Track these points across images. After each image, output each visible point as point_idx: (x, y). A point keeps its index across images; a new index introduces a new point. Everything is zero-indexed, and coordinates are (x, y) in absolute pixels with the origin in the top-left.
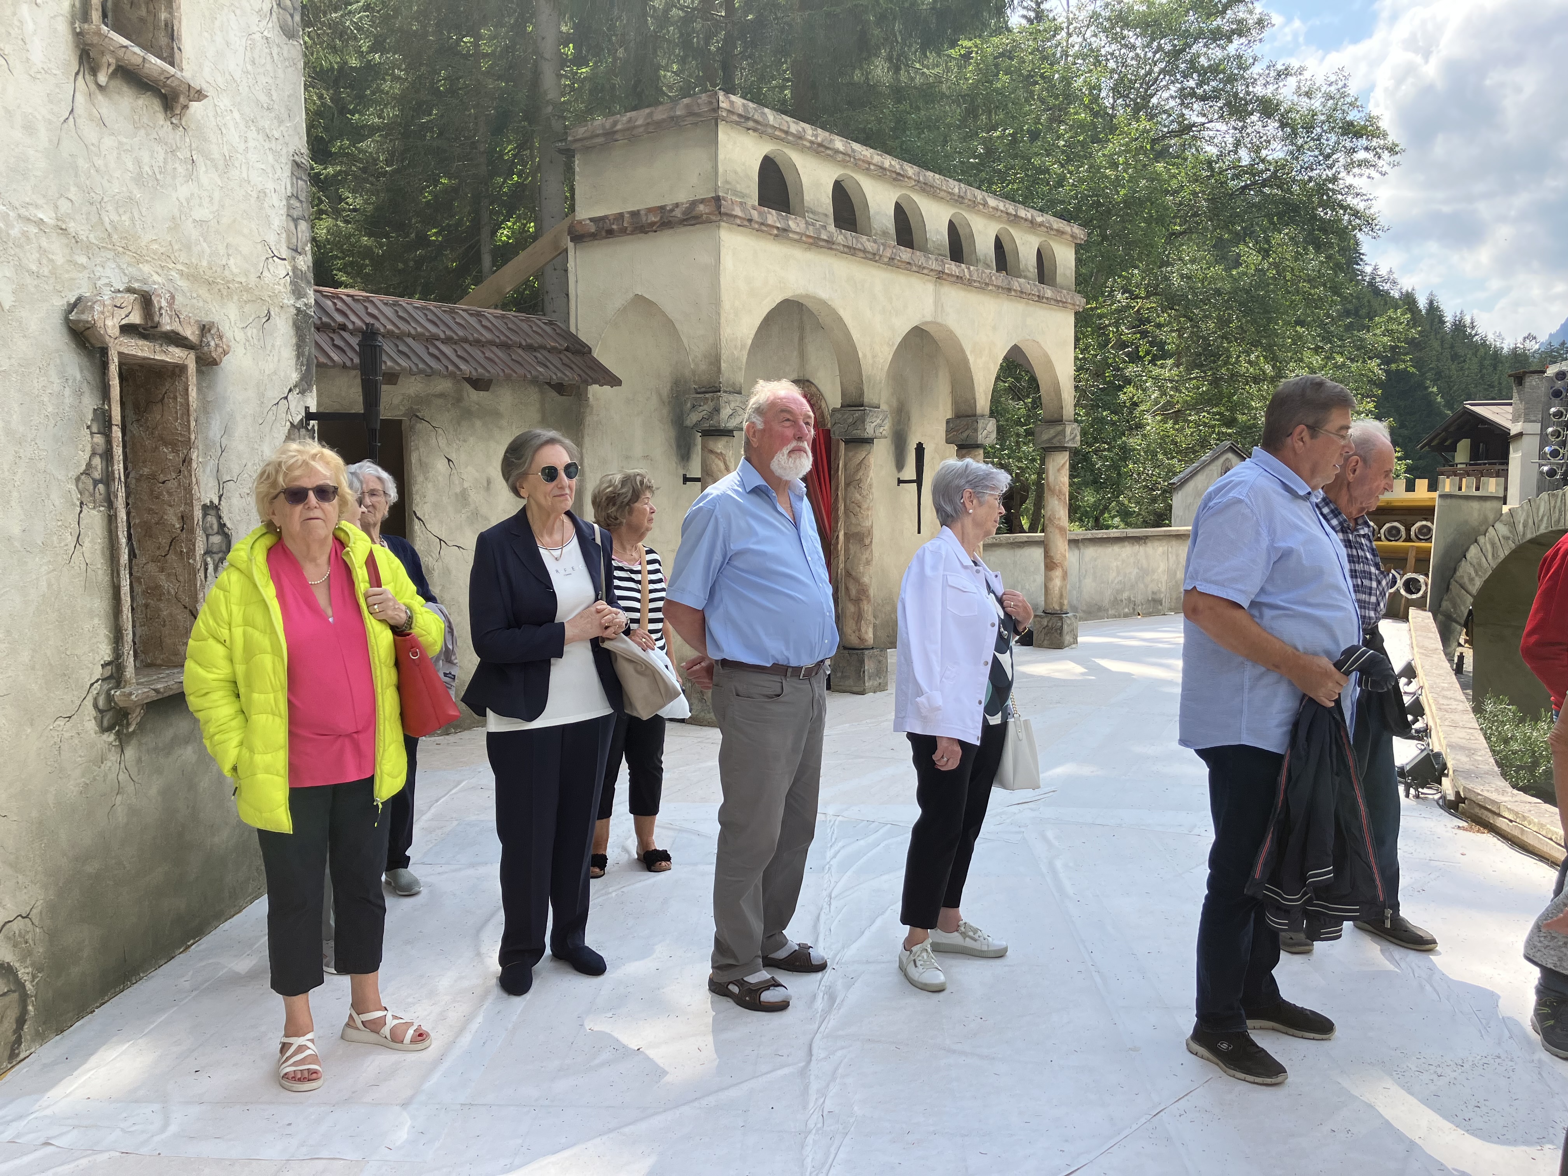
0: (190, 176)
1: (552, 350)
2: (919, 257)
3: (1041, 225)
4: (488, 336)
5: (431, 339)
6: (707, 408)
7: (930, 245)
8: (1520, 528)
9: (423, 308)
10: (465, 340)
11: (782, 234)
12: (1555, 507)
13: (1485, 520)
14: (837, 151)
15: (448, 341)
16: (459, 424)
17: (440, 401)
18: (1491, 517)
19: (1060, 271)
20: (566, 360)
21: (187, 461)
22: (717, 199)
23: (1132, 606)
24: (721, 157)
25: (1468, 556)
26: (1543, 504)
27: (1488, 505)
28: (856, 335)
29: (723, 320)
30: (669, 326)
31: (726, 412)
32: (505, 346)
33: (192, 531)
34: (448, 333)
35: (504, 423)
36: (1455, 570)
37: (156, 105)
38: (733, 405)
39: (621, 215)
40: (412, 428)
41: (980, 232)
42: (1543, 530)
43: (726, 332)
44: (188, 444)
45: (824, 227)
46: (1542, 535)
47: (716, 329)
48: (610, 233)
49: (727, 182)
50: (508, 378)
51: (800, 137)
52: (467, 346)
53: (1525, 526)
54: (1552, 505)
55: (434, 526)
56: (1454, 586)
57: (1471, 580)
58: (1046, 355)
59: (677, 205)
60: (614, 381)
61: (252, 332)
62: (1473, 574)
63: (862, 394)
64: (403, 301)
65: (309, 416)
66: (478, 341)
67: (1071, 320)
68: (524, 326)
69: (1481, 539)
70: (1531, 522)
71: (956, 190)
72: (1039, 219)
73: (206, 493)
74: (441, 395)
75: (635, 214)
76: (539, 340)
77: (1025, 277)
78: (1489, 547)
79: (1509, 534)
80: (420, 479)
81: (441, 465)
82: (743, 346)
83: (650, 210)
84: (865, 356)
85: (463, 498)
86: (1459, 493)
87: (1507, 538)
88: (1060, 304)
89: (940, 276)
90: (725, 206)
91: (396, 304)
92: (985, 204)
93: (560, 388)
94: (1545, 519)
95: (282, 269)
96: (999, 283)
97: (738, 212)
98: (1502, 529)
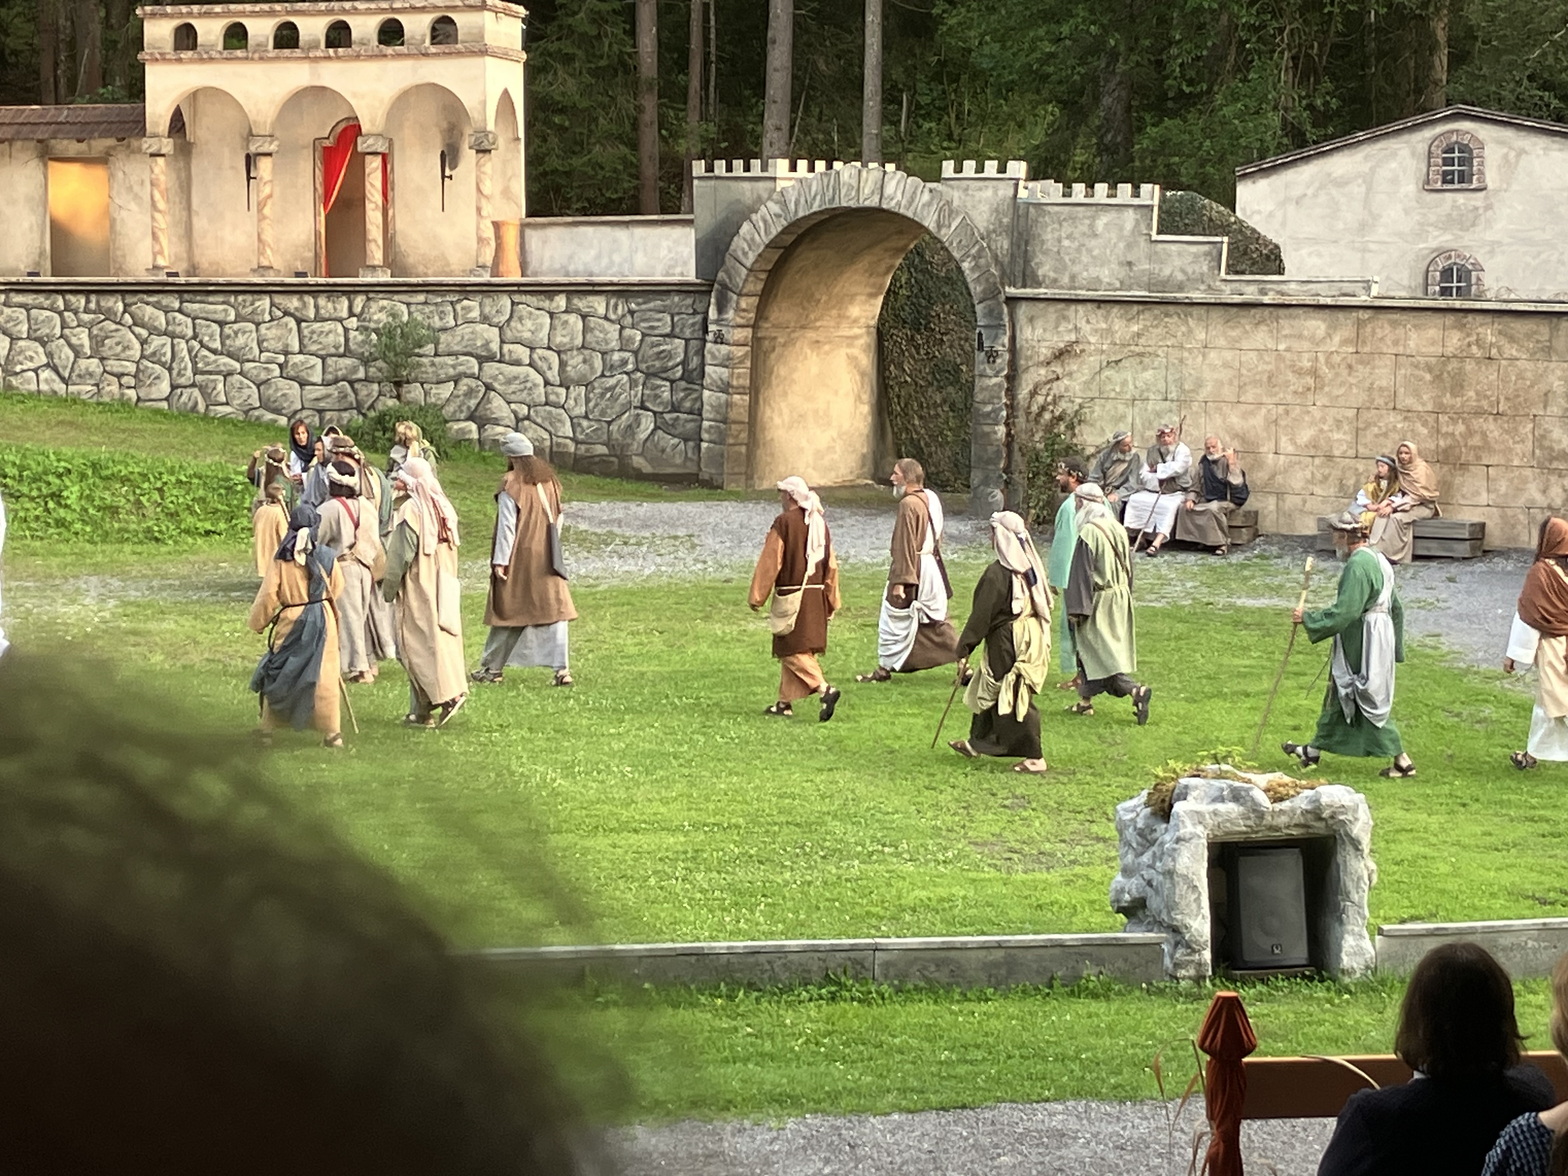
7: (302, 43)
8: (792, 207)
12: (829, 182)
13: (756, 199)
16: (129, 156)
18: (763, 196)
24: (146, 34)
25: (742, 231)
27: (761, 185)
29: (148, 105)
36: (729, 244)
41: (358, 26)
42: (816, 208)
43: (150, 110)
46: (814, 213)
49: (149, 44)
53: (797, 203)
55: (117, 201)
56: (728, 256)
57: (745, 254)
62: (747, 249)
69: (754, 217)
70: (802, 200)
71: (323, 8)
78: (761, 224)
79: (780, 212)
81: (121, 175)
85: (130, 189)
86: (728, 175)
87: (778, 216)
94: (818, 198)
98: (774, 208)
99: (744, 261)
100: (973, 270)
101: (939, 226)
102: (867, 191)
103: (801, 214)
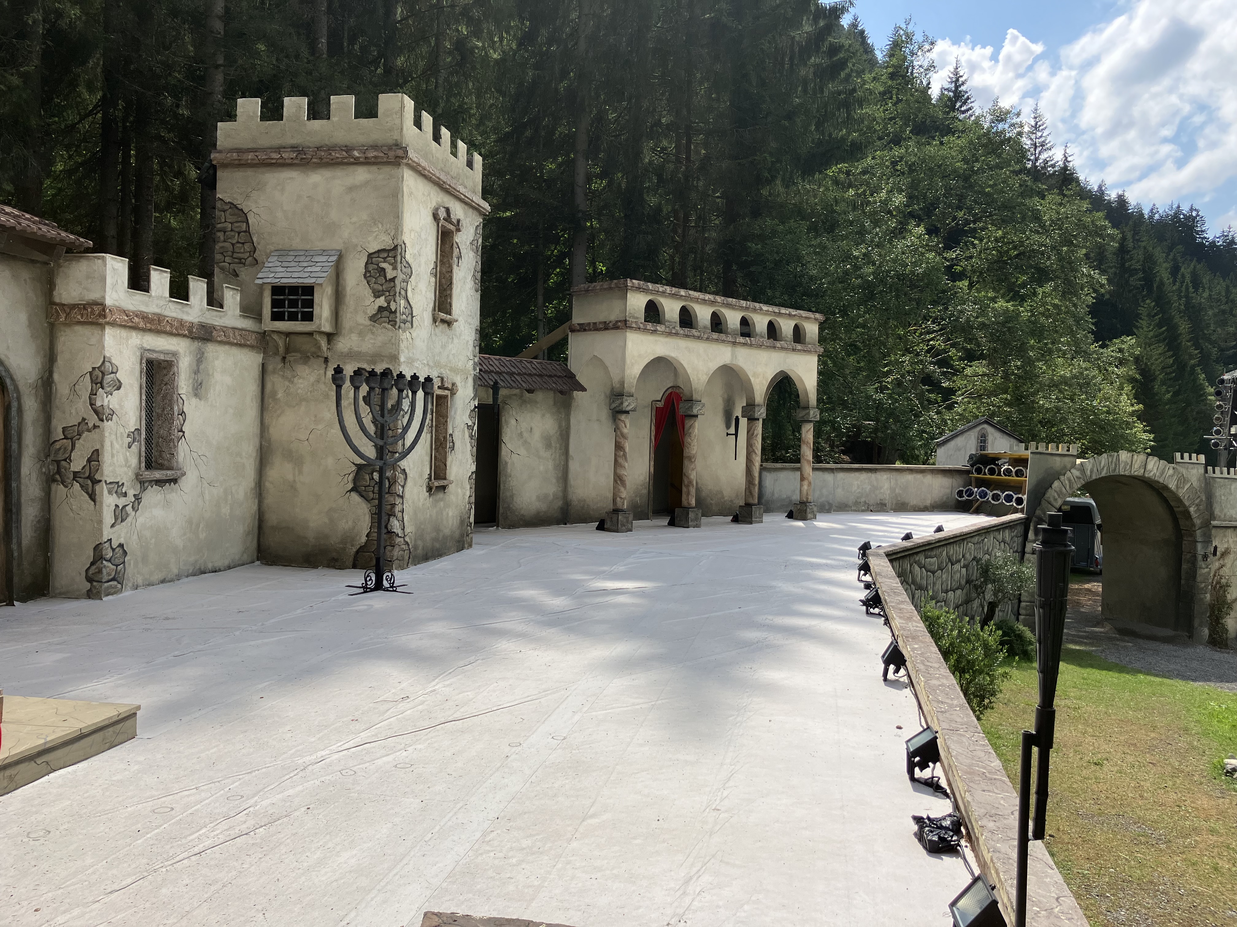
0: (452, 342)
1: (559, 377)
2: (723, 336)
3: (795, 315)
4: (534, 372)
5: (511, 374)
6: (618, 402)
7: (729, 330)
8: (1088, 473)
9: (510, 360)
10: (525, 374)
11: (655, 332)
12: (1112, 462)
13: (1065, 467)
14: (682, 296)
15: (519, 374)
16: (521, 406)
17: (515, 397)
18: (1069, 466)
19: (808, 336)
20: (565, 381)
21: (446, 421)
22: (626, 321)
23: (866, 506)
24: (628, 303)
25: (1053, 486)
26: (1103, 460)
27: (1067, 459)
28: (689, 371)
29: (626, 368)
30: (606, 368)
31: (625, 404)
32: (540, 376)
33: (446, 441)
34: (519, 371)
35: (538, 405)
36: (1044, 494)
37: (446, 325)
38: (629, 401)
39: (589, 324)
40: (503, 407)
41: (758, 322)
42: (1103, 474)
43: (628, 372)
44: (447, 417)
45: (674, 328)
46: (1102, 477)
47: (623, 370)
48: (585, 330)
49: (630, 313)
50: (541, 389)
51: (664, 292)
52: (526, 376)
53: (1091, 471)
54: (1110, 460)
55: (509, 445)
56: (1043, 502)
57: (1055, 500)
58: (799, 376)
59: (611, 322)
60: (584, 389)
61: (463, 383)
62: (1057, 496)
63: (692, 396)
64: (502, 358)
65: (475, 407)
66: (530, 374)
67: (816, 359)
68: (549, 366)
69: (1062, 478)
70: (1095, 469)
71: (744, 305)
72: (793, 313)
73: (450, 431)
74: (515, 395)
75: (595, 324)
76: (554, 372)
77: (785, 341)
78: (1067, 482)
79: (1080, 476)
80: (505, 427)
81: (513, 422)
82: (635, 378)
83: (600, 323)
84: (693, 379)
85: (521, 435)
86: (1047, 452)
87: (1079, 478)
88: (809, 352)
89: (734, 343)
90: (628, 324)
91: (500, 359)
92: (761, 309)
93: (561, 392)
94: (1105, 469)
95: (471, 362)
96: (768, 345)
97: (634, 325)
98: (1076, 473)
99: (1055, 504)
100: (1196, 512)
101: (1177, 487)
102: (1136, 467)
103: (1094, 477)
